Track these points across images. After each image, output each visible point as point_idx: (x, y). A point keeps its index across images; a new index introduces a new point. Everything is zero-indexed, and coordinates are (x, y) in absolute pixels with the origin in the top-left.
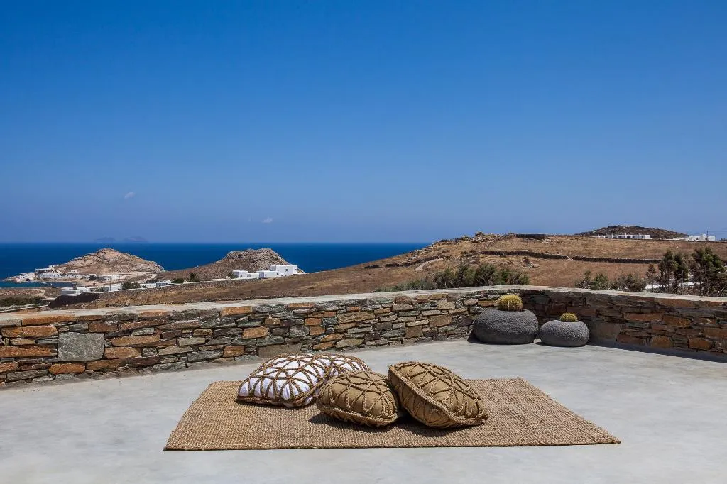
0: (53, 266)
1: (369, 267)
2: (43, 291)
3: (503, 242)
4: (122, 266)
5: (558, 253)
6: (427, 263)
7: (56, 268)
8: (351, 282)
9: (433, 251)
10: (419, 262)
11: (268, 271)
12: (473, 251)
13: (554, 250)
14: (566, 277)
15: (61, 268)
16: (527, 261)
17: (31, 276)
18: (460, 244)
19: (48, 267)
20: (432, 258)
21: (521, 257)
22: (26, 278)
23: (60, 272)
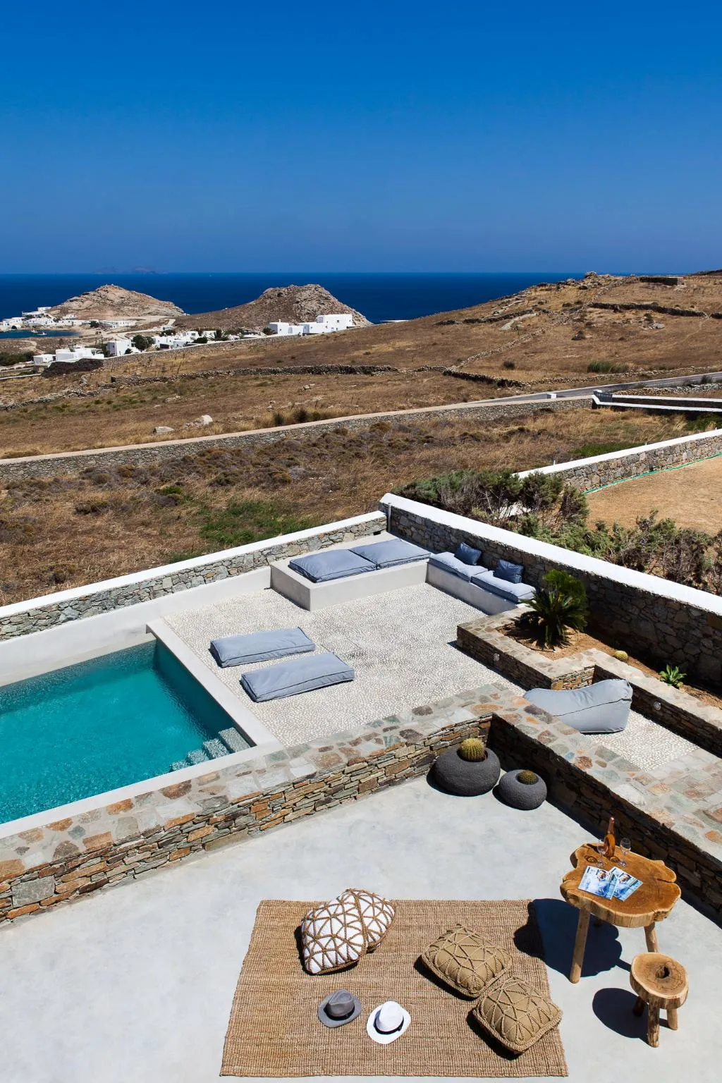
0: (44, 308)
1: (442, 324)
2: (34, 343)
3: (621, 288)
4: (131, 308)
5: (693, 307)
6: (517, 319)
7: (48, 311)
8: (417, 346)
9: (526, 302)
10: (507, 317)
11: (315, 323)
12: (578, 303)
13: (687, 303)
14: (698, 345)
15: (54, 312)
16: (650, 320)
17: (17, 322)
18: (563, 291)
19: (37, 310)
20: (524, 313)
21: (642, 314)
22: (11, 325)
23: (53, 318)
